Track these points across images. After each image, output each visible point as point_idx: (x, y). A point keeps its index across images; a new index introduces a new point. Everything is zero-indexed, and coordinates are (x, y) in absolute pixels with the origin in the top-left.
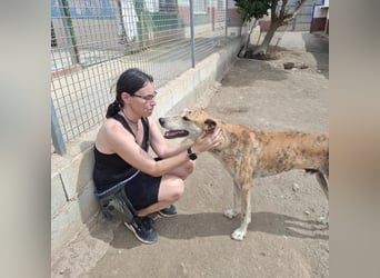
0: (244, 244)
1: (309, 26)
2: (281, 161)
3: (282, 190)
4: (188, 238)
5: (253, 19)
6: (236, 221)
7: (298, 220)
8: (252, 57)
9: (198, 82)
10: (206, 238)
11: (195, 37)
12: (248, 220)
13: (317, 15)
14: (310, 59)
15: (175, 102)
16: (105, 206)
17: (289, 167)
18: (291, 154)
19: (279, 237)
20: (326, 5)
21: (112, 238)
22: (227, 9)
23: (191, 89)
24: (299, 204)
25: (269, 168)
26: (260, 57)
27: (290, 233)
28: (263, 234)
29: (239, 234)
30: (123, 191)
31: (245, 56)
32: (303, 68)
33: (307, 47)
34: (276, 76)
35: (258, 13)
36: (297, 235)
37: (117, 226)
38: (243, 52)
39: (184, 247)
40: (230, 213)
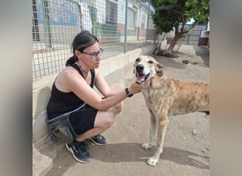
0: (156, 169)
1: (197, 42)
2: (190, 102)
3: (184, 134)
4: (114, 162)
5: (164, 33)
6: (151, 152)
7: (197, 155)
8: (162, 55)
9: (127, 63)
10: (128, 163)
11: (127, 42)
12: (161, 150)
13: (203, 36)
14: (199, 59)
15: (112, 71)
16: (53, 129)
17: (195, 108)
18: (198, 97)
19: (184, 166)
20: (208, 30)
21: (55, 156)
22: (147, 30)
23: (123, 66)
24: (198, 144)
25: (180, 107)
26: (167, 55)
27: (192, 164)
28: (172, 162)
29: (153, 161)
30: (68, 120)
31: (158, 55)
32: (195, 63)
33: (196, 53)
34: (178, 66)
35: (167, 30)
36: (197, 166)
37: (60, 147)
38: (157, 52)
39: (110, 167)
40: (146, 145)
